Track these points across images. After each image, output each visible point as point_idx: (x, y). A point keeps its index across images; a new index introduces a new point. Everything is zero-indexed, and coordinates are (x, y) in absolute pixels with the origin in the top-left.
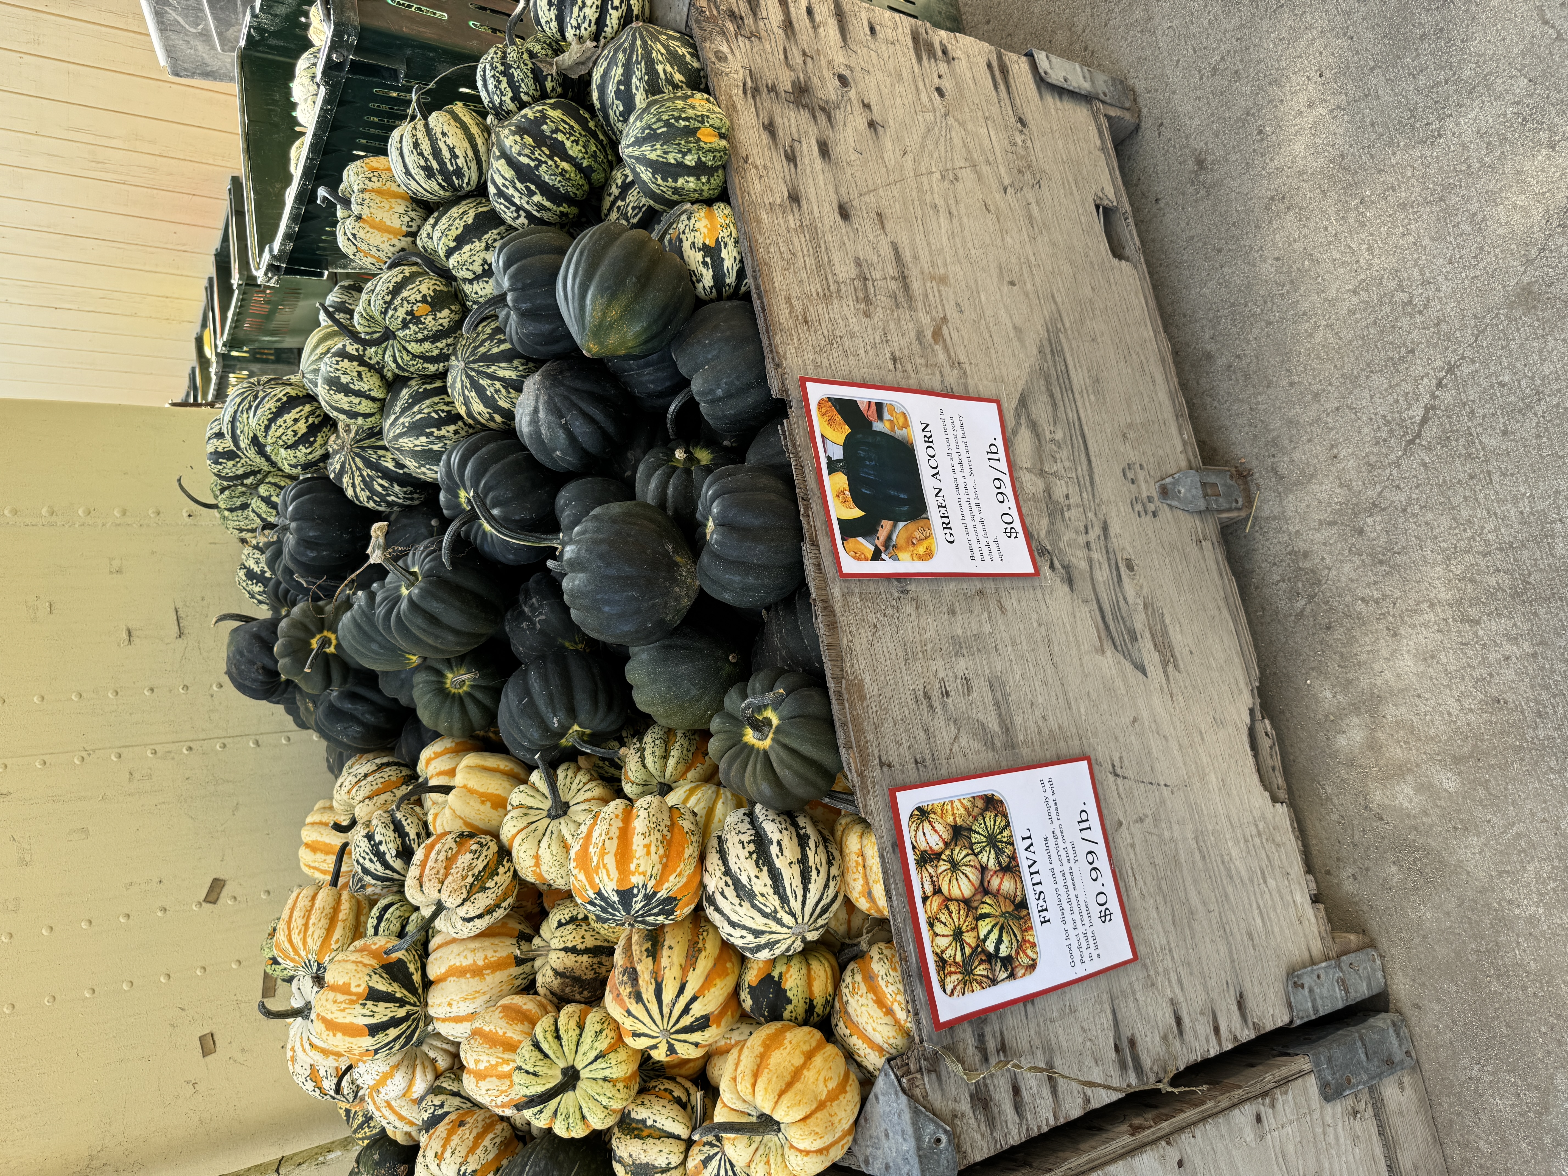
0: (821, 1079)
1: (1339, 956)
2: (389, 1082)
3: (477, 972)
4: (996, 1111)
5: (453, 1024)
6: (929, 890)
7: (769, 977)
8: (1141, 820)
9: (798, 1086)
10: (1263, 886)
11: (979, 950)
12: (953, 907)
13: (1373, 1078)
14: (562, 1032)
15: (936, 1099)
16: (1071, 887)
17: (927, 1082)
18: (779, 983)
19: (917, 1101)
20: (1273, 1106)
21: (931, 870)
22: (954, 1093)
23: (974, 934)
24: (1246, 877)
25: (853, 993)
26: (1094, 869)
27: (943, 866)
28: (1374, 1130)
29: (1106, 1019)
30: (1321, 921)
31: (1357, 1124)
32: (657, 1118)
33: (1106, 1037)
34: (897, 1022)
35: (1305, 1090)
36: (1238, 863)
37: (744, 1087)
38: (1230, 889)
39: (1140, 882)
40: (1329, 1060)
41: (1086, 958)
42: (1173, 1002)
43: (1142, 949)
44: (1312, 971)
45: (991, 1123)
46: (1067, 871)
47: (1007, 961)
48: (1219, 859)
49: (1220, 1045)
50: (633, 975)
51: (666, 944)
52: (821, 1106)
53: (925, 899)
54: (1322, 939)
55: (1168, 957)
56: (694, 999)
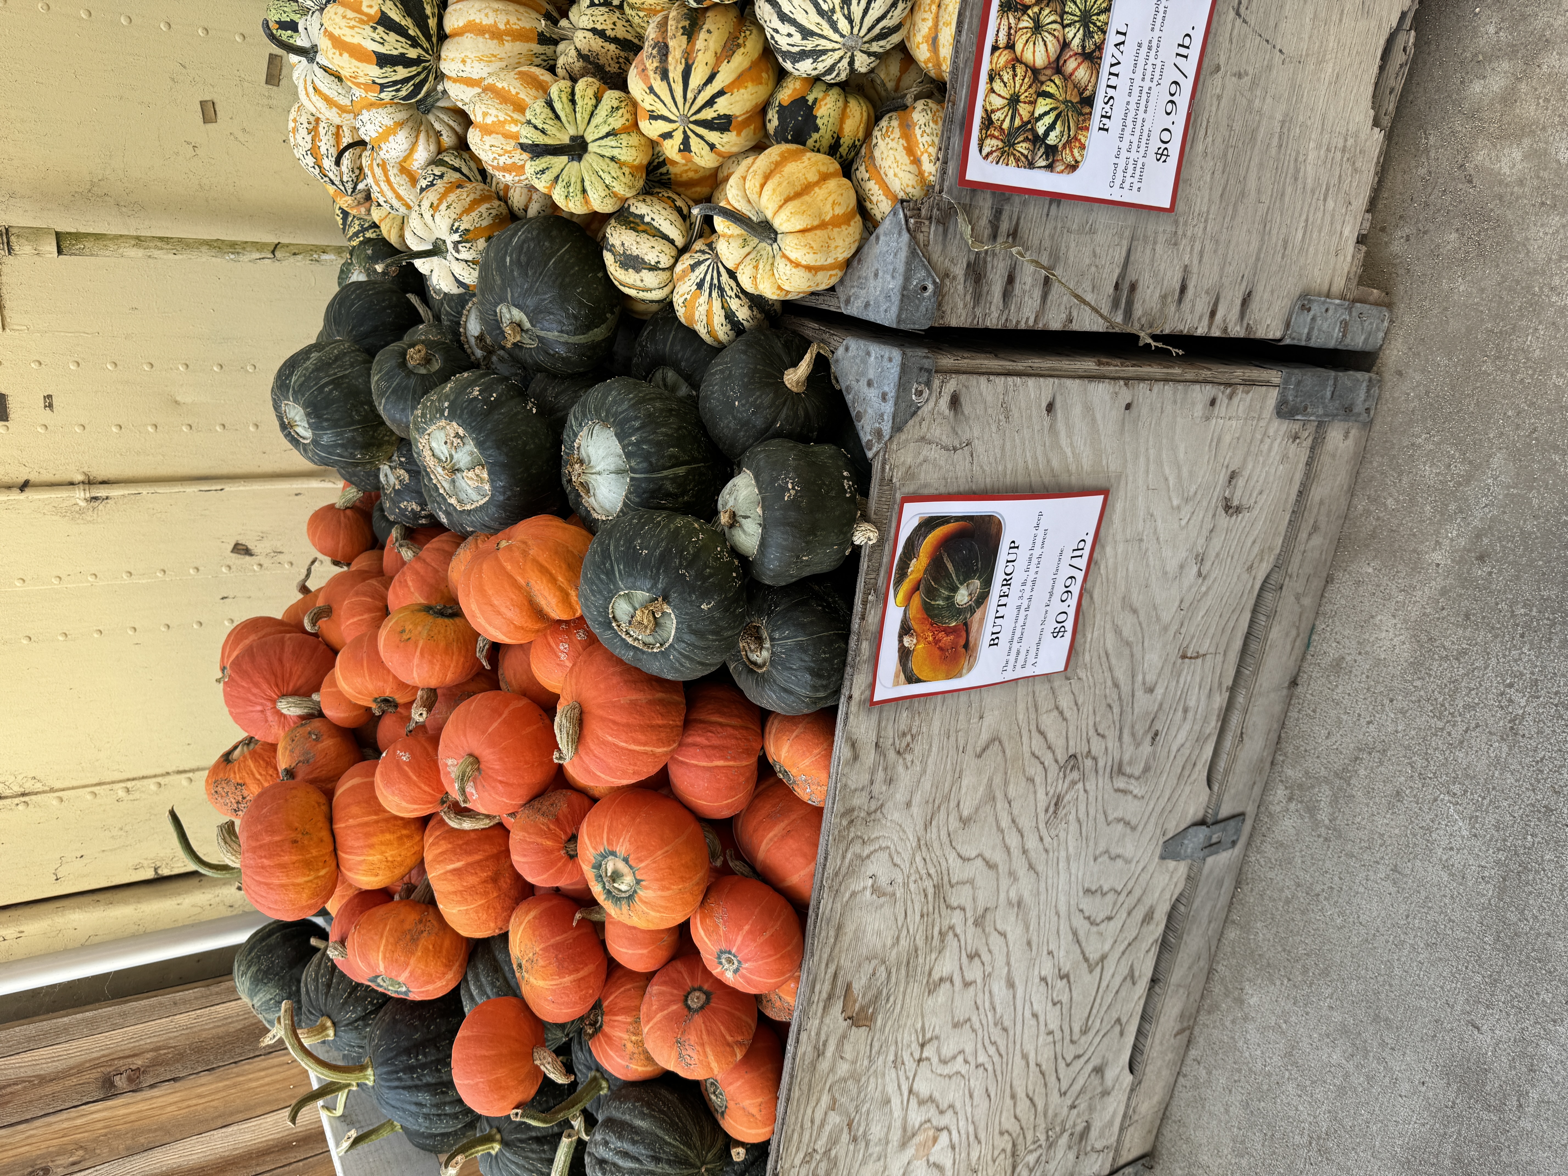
0: (830, 200)
1: (1354, 301)
2: (391, 138)
3: (496, 35)
4: (985, 289)
5: (463, 87)
6: (1002, 41)
7: (803, 100)
8: (1240, 76)
9: (806, 198)
10: (1321, 202)
11: (1028, 126)
12: (1020, 70)
13: (1326, 415)
14: (577, 97)
15: (936, 251)
16: (1142, 108)
17: (932, 232)
18: (811, 108)
19: (917, 243)
20: (1230, 397)
21: (1012, 21)
22: (954, 254)
23: (1029, 108)
24: (1309, 186)
25: (884, 137)
26: (1172, 102)
27: (1026, 22)
28: (1304, 459)
29: (1119, 255)
30: (1356, 262)
31: (1293, 447)
32: (656, 217)
33: (1112, 271)
34: (921, 173)
35: (1264, 398)
36: (1309, 168)
37: (752, 184)
38: (1289, 190)
39: (1209, 139)
40: (1299, 383)
41: (1126, 185)
42: (1186, 269)
43: (1181, 206)
44: (1324, 302)
45: (977, 297)
46: (1145, 90)
47: (1051, 151)
48: (1294, 154)
49: (1210, 328)
50: (663, 51)
51: (705, 27)
52: (823, 225)
53: (995, 48)
54: (1348, 279)
55: (1202, 225)
56: (721, 93)
